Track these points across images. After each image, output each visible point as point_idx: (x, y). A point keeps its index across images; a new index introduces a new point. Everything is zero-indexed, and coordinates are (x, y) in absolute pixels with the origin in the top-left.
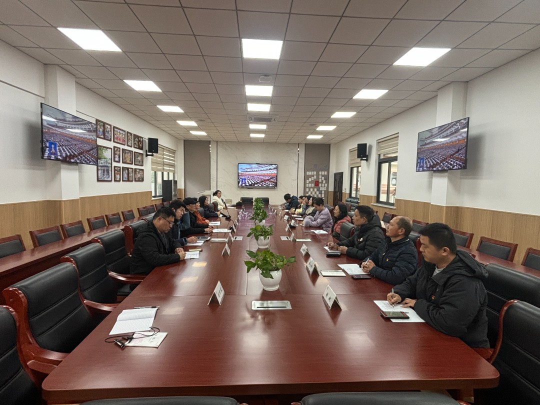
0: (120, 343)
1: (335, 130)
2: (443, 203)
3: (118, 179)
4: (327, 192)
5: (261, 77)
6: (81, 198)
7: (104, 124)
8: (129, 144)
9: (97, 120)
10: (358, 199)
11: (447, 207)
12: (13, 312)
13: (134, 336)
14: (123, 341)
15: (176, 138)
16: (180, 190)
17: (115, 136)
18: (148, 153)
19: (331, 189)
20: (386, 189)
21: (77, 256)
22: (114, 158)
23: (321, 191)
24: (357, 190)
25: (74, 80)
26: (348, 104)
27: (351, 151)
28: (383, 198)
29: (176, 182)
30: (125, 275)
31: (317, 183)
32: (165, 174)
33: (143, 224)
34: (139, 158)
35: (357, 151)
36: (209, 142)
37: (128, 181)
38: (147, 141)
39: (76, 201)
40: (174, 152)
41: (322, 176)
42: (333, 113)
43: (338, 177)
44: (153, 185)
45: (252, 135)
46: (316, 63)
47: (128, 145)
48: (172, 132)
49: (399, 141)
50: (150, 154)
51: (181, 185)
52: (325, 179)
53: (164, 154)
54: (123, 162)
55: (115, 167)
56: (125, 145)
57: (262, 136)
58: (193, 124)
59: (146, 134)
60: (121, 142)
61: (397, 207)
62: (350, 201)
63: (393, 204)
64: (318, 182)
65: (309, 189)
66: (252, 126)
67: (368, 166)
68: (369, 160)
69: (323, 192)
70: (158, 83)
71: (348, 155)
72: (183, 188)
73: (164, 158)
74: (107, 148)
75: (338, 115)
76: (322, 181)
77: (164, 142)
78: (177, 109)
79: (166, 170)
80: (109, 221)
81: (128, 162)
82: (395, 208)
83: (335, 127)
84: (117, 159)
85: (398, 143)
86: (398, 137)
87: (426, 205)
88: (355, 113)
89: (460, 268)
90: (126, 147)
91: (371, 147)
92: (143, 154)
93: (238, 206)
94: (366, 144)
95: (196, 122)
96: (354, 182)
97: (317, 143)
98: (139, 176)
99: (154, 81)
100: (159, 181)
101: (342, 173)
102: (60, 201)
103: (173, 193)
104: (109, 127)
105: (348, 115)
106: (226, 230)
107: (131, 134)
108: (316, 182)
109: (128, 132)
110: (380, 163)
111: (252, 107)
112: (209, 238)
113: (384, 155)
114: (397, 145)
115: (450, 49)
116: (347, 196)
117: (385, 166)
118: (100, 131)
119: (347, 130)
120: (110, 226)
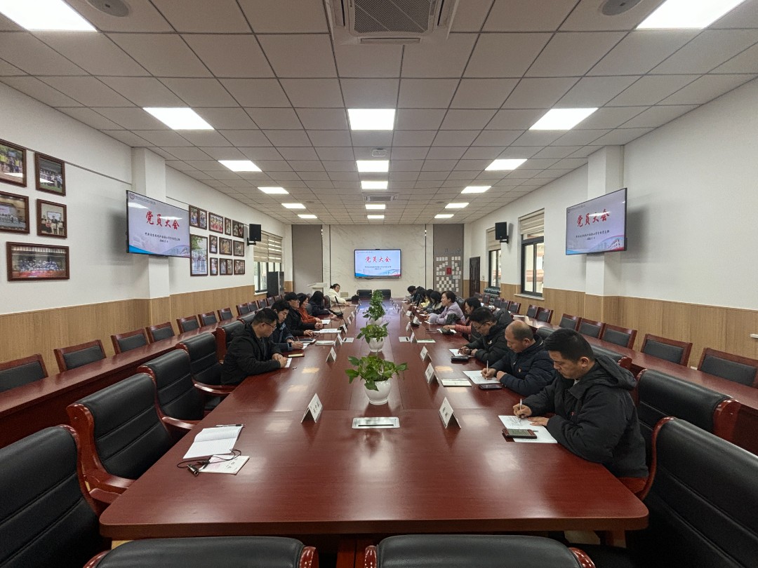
0: (194, 468)
1: (468, 207)
2: (600, 293)
3: (215, 273)
4: (462, 281)
5: (374, 150)
6: (172, 296)
7: (199, 210)
8: (227, 231)
9: (190, 207)
10: (499, 289)
11: (605, 298)
12: (73, 432)
13: (211, 461)
14: (197, 467)
15: (282, 223)
16: (288, 283)
17: (212, 223)
18: (250, 242)
19: (467, 277)
20: (532, 276)
21: (156, 366)
22: (210, 249)
23: (455, 280)
24: (497, 277)
25: (163, 162)
26: (480, 177)
27: (488, 232)
28: (529, 287)
29: (282, 274)
30: (213, 386)
31: (449, 271)
32: (271, 265)
33: (239, 326)
34: (240, 248)
35: (494, 232)
36: (321, 227)
37: (227, 274)
38: (248, 227)
39: (166, 298)
40: (280, 239)
41: (455, 262)
42: (463, 187)
43: (474, 263)
44: (256, 278)
45: (370, 217)
46: (436, 132)
47: (226, 233)
48: (276, 216)
49: (545, 219)
50: (253, 242)
51: (288, 277)
52: (459, 266)
53: (268, 242)
54: (220, 253)
55: (211, 259)
56: (222, 233)
57: (382, 217)
58: (300, 206)
59: (247, 220)
60: (218, 230)
61: (546, 298)
62: (490, 292)
63: (540, 295)
64: (451, 269)
65: (440, 277)
66: (369, 207)
67: (510, 248)
68: (510, 242)
69: (457, 281)
70: (257, 162)
71: (485, 237)
72: (292, 280)
73: (268, 247)
74: (202, 237)
75: (469, 190)
76: (455, 268)
77: (267, 227)
78: (280, 191)
79: (271, 261)
80: (203, 323)
81: (227, 252)
82: (543, 299)
83: (467, 204)
84: (213, 250)
85: (543, 221)
86: (543, 213)
87: (580, 295)
88: (490, 187)
89: (599, 376)
90: (224, 236)
91: (511, 226)
92: (243, 243)
93: (355, 300)
94: (505, 223)
95: (304, 204)
96: (494, 268)
97: (446, 223)
98: (239, 268)
99: (253, 161)
100: (264, 273)
101: (479, 258)
102: (148, 300)
103: (280, 287)
104: (204, 213)
105: (482, 189)
106: (335, 331)
107: (230, 220)
108: (448, 269)
109: (226, 219)
110: (524, 245)
111: (366, 185)
112: (314, 340)
113: (529, 235)
114: (542, 222)
115: (596, 109)
116: (486, 285)
117: (530, 249)
118: (193, 218)
119: (481, 206)
120: (204, 328)
